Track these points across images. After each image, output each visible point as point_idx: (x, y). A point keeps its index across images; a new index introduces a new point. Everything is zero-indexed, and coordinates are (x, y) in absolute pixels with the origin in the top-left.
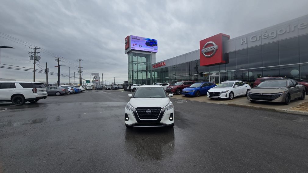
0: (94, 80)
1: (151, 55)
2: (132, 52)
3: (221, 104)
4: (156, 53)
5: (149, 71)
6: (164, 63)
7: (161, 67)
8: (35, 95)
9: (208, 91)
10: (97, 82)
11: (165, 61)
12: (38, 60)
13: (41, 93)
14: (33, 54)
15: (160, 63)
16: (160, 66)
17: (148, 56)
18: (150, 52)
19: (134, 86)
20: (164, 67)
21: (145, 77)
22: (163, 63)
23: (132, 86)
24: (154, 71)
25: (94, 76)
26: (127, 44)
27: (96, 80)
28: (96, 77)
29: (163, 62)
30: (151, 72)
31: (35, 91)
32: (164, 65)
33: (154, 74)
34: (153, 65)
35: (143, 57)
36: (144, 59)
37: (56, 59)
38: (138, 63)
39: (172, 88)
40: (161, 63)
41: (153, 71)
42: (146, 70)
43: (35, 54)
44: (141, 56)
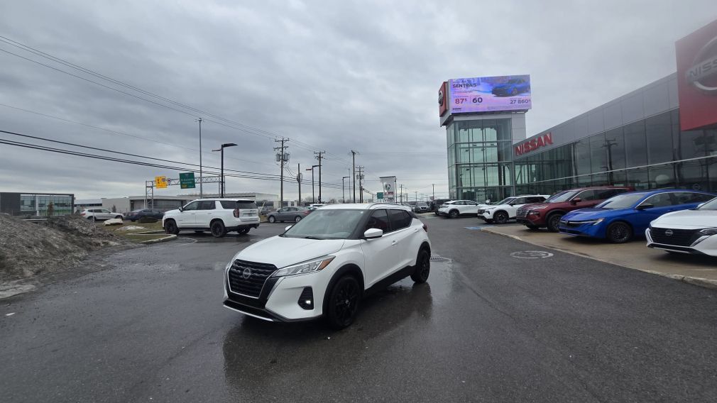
0: (386, 191)
1: (510, 119)
2: (456, 119)
3: (682, 281)
4: (526, 111)
5: (508, 164)
6: (548, 135)
7: (541, 149)
8: (237, 222)
9: (648, 225)
10: (391, 196)
11: (550, 131)
12: (286, 161)
13: (247, 217)
14: (279, 152)
15: (537, 139)
16: (535, 148)
17: (500, 122)
18: (509, 112)
19: (454, 204)
20: (549, 147)
21: (493, 181)
22: (546, 138)
23: (448, 204)
24: (521, 163)
25: (385, 184)
26: (443, 101)
27: (389, 193)
28: (388, 186)
29: (544, 134)
30: (511, 165)
31: (237, 215)
32: (547, 143)
33: (521, 172)
34: (516, 147)
35: (488, 130)
36: (491, 134)
37: (316, 155)
38: (472, 145)
39: (533, 211)
40: (540, 139)
41: (516, 163)
42: (497, 161)
43: (282, 151)
44: (483, 125)
